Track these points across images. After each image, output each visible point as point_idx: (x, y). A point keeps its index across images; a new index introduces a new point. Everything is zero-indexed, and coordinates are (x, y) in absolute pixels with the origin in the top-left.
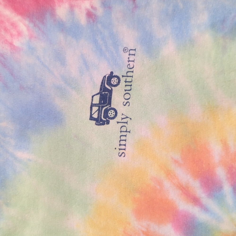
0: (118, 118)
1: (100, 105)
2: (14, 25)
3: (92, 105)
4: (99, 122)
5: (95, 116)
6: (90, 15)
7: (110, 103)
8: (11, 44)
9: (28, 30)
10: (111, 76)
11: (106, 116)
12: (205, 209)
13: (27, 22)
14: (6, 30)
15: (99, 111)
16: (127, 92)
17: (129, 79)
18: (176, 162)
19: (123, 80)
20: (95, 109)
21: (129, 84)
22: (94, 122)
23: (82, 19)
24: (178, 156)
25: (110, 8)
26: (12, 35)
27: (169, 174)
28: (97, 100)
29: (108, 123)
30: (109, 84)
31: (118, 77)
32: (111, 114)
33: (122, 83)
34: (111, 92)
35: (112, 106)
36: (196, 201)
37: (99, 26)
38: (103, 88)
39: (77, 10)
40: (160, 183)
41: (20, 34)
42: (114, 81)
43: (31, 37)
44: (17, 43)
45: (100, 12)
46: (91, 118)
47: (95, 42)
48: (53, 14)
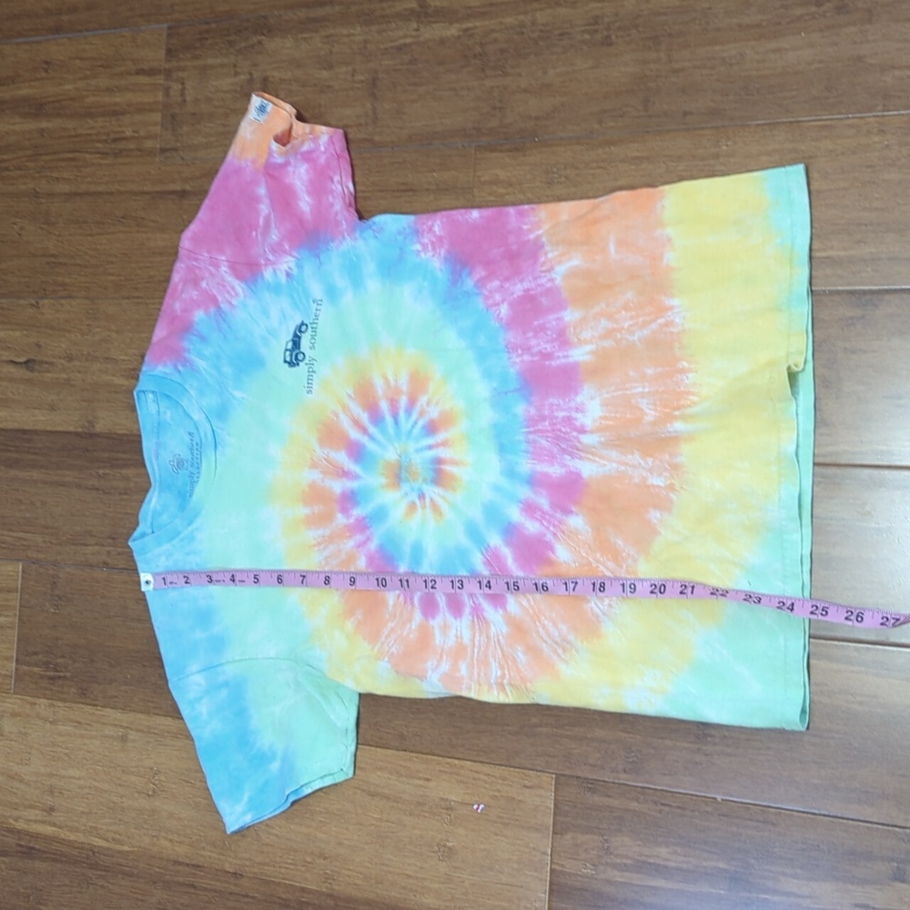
0: (306, 361)
1: (292, 351)
2: (233, 288)
3: (286, 350)
4: (291, 364)
5: (288, 359)
6: (288, 275)
7: (299, 348)
8: (230, 303)
9: (243, 291)
10: (303, 324)
11: (296, 359)
12: (372, 438)
13: (243, 285)
14: (228, 292)
15: (291, 355)
16: (313, 337)
17: (314, 326)
18: (350, 396)
19: (309, 326)
20: (288, 353)
21: (314, 330)
22: (287, 365)
23: (283, 278)
24: (351, 392)
25: (302, 267)
26: (232, 296)
27: (346, 409)
28: (290, 346)
29: (298, 364)
30: (300, 331)
31: (307, 325)
32: (300, 357)
33: (310, 329)
34: (299, 338)
35: (302, 350)
36: (364, 431)
37: (295, 283)
38: (295, 335)
39: (278, 272)
40: (337, 415)
41: (237, 294)
42: (304, 328)
43: (245, 296)
44: (234, 302)
45: (295, 271)
46: (285, 361)
47: (292, 297)
48: (263, 278)
